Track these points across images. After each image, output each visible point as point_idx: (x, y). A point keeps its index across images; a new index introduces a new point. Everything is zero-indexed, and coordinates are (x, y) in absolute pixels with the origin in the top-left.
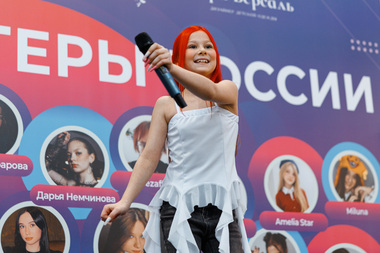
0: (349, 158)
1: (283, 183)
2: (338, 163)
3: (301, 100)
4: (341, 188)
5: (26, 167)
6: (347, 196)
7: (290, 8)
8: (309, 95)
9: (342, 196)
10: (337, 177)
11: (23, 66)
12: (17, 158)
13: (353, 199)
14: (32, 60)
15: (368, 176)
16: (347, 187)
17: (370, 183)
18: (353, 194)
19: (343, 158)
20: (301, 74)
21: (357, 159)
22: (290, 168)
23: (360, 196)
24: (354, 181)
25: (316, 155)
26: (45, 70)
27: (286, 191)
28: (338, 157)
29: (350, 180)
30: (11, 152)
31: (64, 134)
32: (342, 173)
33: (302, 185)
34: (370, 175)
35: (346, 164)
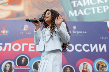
0: (100, 62)
1: (84, 68)
2: (97, 63)
3: (88, 50)
4: (98, 68)
5: (29, 68)
6: (100, 70)
7: (85, 32)
8: (90, 49)
9: (98, 70)
10: (97, 66)
11: (30, 50)
12: (28, 67)
13: (101, 70)
14: (32, 49)
15: (105, 65)
16: (100, 68)
17: (106, 67)
18: (101, 69)
19: (99, 62)
20: (88, 45)
21: (102, 62)
22: (86, 65)
23: (103, 70)
24: (102, 67)
25: (92, 62)
26: (34, 50)
27: (84, 70)
28: (97, 62)
29: (100, 67)
30: (27, 66)
31: (37, 62)
32: (98, 65)
33: (88, 68)
34: (106, 65)
35: (99, 63)
